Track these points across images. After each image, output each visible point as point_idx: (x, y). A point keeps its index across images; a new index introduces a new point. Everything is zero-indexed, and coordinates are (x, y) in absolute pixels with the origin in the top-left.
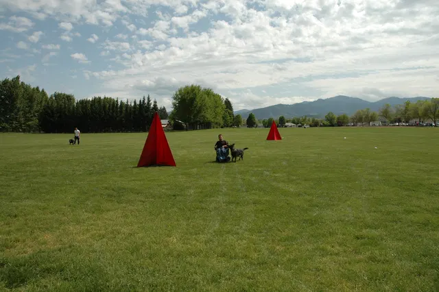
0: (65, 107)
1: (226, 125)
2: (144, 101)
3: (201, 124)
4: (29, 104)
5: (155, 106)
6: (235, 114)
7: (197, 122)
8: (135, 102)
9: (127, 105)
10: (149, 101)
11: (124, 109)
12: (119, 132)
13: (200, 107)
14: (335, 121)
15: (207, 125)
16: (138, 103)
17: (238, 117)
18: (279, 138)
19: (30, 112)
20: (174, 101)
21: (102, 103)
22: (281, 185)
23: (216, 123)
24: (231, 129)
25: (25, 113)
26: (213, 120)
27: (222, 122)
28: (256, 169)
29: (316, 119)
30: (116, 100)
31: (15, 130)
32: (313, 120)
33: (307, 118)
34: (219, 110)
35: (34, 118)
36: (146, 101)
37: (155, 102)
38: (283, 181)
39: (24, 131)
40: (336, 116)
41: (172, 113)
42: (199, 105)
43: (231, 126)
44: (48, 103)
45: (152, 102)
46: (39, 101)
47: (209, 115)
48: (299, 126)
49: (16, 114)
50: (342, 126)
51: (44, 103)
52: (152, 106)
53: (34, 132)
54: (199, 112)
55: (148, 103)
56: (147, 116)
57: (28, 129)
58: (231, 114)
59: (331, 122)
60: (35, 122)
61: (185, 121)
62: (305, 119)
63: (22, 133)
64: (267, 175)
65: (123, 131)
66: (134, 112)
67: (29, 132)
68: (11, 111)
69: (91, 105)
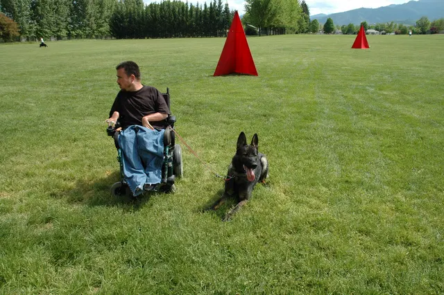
0: (134, 12)
1: (302, 31)
2: (215, 4)
3: (275, 29)
4: (100, 9)
5: (227, 8)
6: (312, 19)
7: (271, 26)
8: (205, 5)
9: (198, 8)
10: (220, 3)
11: (194, 13)
12: (189, 37)
13: (275, 10)
14: (428, 28)
15: (281, 31)
16: (208, 6)
17: (315, 21)
18: (367, 46)
19: (100, 18)
20: (247, 3)
21: (171, 7)
22: (398, 107)
23: (291, 29)
24: (307, 35)
25: (97, 19)
26: (288, 25)
27: (297, 28)
28: (355, 83)
29: (404, 25)
30: (185, 2)
31: (89, 36)
32: (400, 28)
33: (394, 24)
34: (295, 14)
35: (105, 24)
36: (217, 5)
37: (227, 5)
38: (398, 102)
39: (97, 37)
40: (430, 21)
41: (244, 17)
42: (274, 8)
43: (307, 32)
44: (118, 8)
45: (223, 4)
46: (110, 5)
47: (284, 20)
48: (383, 34)
49: (88, 20)
50: (435, 33)
51: (114, 7)
52: (223, 9)
53: (106, 38)
54: (274, 15)
55: (219, 6)
56: (218, 20)
57: (101, 36)
58: (307, 19)
59: (422, 29)
60: (106, 28)
61: (258, 26)
62: (391, 25)
63: (95, 40)
64: (372, 93)
65: (193, 36)
66: (205, 15)
67: (101, 38)
68: (84, 18)
69: (161, 9)
